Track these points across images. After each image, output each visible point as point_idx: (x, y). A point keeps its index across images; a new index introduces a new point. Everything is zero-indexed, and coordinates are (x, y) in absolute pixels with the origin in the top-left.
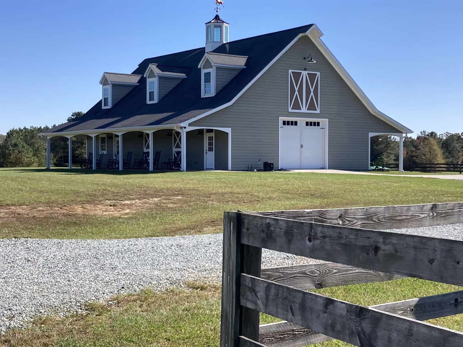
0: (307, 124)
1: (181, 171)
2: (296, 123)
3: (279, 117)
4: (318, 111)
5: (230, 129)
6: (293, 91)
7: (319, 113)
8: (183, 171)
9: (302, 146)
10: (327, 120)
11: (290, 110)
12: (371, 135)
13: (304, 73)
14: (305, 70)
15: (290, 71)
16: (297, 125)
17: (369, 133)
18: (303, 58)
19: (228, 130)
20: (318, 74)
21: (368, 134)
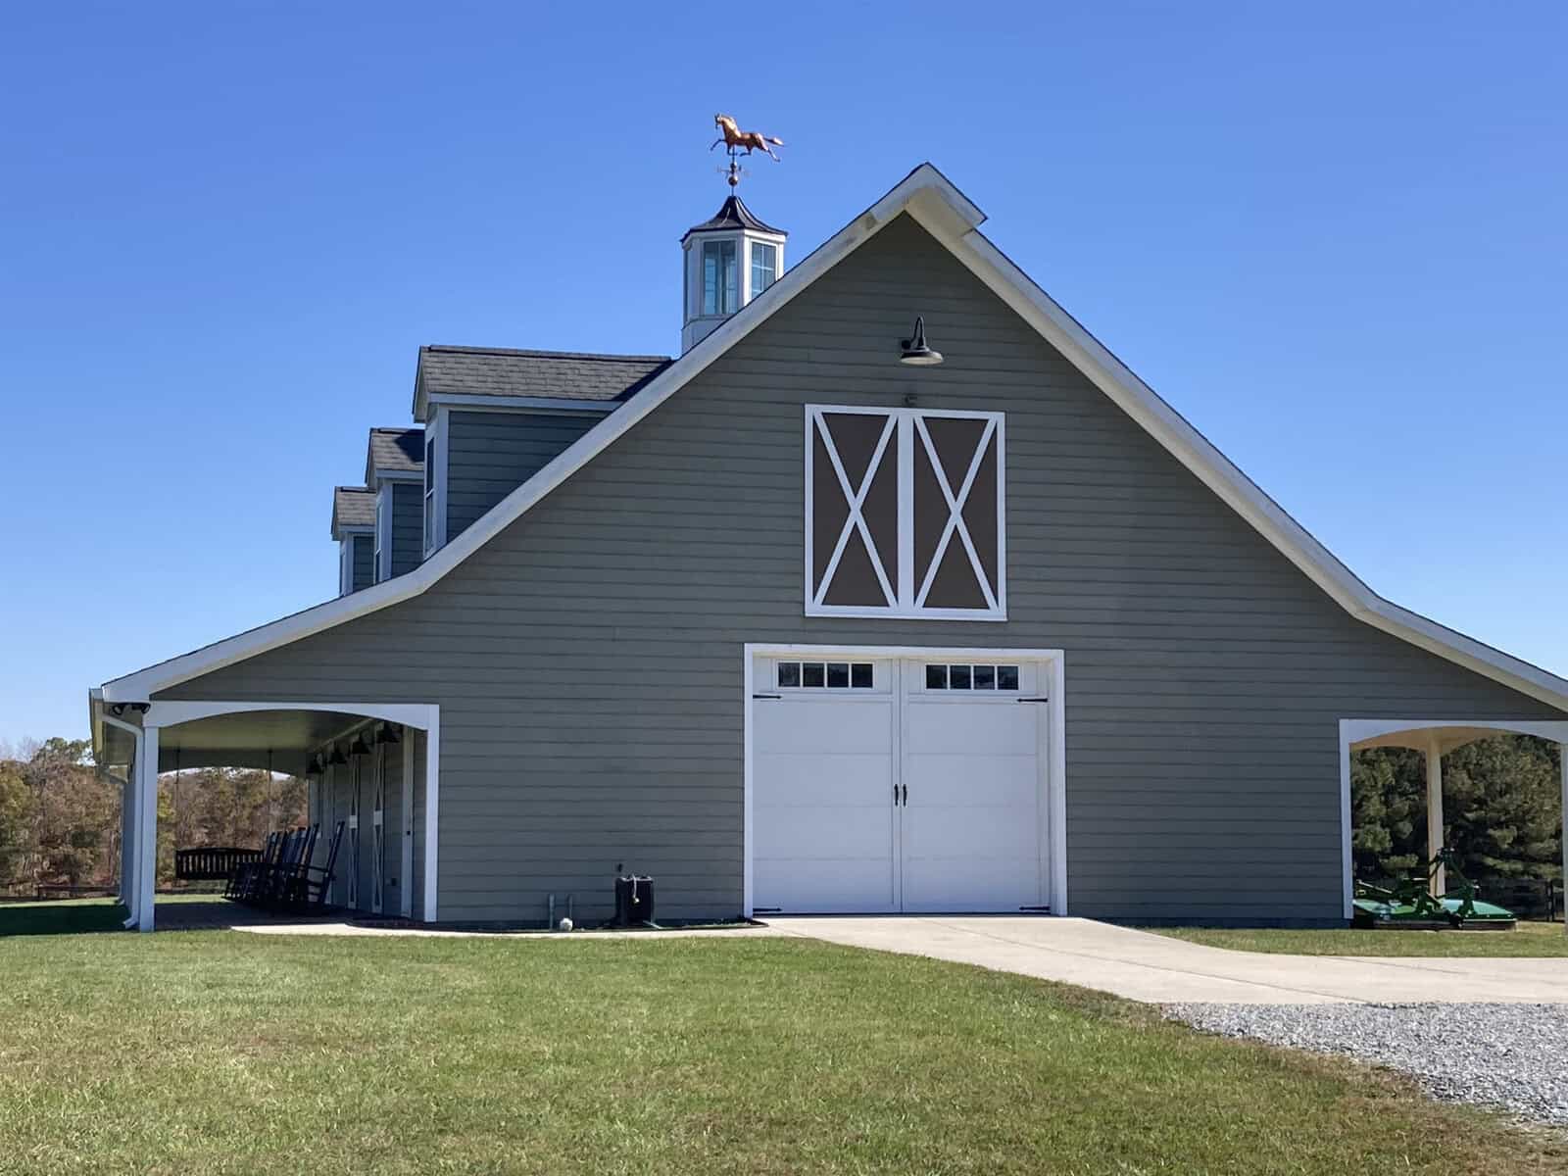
0: (935, 677)
1: (123, 929)
2: (863, 676)
3: (743, 644)
4: (997, 612)
5: (436, 707)
6: (831, 510)
7: (1005, 620)
8: (135, 928)
9: (900, 793)
10: (1058, 655)
11: (815, 607)
12: (1354, 732)
13: (905, 421)
14: (909, 401)
15: (813, 412)
16: (870, 684)
17: (1343, 722)
18: (896, 342)
19: (423, 717)
20: (996, 419)
21: (1337, 725)
